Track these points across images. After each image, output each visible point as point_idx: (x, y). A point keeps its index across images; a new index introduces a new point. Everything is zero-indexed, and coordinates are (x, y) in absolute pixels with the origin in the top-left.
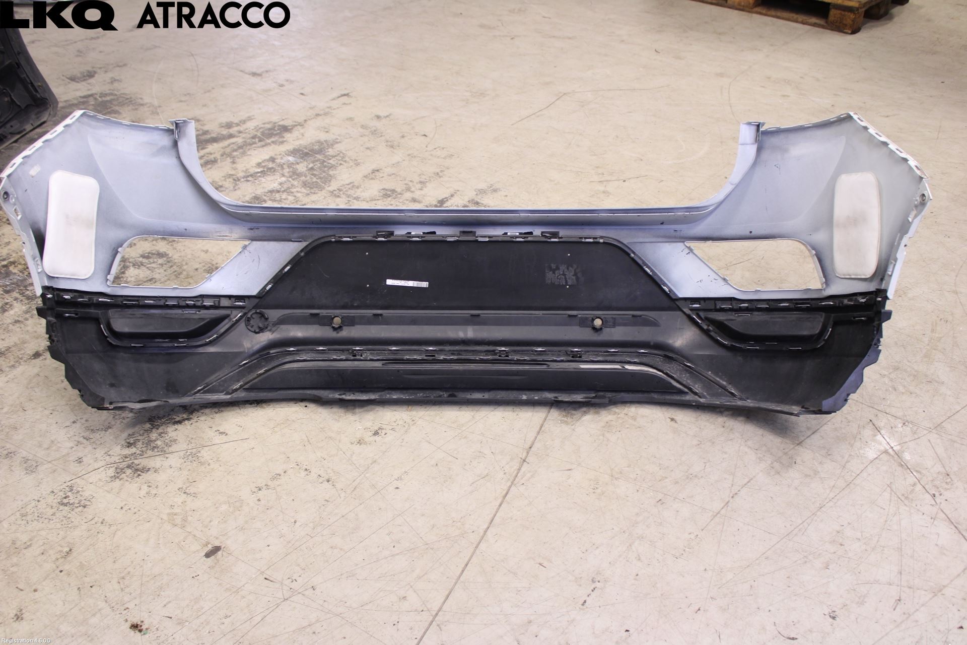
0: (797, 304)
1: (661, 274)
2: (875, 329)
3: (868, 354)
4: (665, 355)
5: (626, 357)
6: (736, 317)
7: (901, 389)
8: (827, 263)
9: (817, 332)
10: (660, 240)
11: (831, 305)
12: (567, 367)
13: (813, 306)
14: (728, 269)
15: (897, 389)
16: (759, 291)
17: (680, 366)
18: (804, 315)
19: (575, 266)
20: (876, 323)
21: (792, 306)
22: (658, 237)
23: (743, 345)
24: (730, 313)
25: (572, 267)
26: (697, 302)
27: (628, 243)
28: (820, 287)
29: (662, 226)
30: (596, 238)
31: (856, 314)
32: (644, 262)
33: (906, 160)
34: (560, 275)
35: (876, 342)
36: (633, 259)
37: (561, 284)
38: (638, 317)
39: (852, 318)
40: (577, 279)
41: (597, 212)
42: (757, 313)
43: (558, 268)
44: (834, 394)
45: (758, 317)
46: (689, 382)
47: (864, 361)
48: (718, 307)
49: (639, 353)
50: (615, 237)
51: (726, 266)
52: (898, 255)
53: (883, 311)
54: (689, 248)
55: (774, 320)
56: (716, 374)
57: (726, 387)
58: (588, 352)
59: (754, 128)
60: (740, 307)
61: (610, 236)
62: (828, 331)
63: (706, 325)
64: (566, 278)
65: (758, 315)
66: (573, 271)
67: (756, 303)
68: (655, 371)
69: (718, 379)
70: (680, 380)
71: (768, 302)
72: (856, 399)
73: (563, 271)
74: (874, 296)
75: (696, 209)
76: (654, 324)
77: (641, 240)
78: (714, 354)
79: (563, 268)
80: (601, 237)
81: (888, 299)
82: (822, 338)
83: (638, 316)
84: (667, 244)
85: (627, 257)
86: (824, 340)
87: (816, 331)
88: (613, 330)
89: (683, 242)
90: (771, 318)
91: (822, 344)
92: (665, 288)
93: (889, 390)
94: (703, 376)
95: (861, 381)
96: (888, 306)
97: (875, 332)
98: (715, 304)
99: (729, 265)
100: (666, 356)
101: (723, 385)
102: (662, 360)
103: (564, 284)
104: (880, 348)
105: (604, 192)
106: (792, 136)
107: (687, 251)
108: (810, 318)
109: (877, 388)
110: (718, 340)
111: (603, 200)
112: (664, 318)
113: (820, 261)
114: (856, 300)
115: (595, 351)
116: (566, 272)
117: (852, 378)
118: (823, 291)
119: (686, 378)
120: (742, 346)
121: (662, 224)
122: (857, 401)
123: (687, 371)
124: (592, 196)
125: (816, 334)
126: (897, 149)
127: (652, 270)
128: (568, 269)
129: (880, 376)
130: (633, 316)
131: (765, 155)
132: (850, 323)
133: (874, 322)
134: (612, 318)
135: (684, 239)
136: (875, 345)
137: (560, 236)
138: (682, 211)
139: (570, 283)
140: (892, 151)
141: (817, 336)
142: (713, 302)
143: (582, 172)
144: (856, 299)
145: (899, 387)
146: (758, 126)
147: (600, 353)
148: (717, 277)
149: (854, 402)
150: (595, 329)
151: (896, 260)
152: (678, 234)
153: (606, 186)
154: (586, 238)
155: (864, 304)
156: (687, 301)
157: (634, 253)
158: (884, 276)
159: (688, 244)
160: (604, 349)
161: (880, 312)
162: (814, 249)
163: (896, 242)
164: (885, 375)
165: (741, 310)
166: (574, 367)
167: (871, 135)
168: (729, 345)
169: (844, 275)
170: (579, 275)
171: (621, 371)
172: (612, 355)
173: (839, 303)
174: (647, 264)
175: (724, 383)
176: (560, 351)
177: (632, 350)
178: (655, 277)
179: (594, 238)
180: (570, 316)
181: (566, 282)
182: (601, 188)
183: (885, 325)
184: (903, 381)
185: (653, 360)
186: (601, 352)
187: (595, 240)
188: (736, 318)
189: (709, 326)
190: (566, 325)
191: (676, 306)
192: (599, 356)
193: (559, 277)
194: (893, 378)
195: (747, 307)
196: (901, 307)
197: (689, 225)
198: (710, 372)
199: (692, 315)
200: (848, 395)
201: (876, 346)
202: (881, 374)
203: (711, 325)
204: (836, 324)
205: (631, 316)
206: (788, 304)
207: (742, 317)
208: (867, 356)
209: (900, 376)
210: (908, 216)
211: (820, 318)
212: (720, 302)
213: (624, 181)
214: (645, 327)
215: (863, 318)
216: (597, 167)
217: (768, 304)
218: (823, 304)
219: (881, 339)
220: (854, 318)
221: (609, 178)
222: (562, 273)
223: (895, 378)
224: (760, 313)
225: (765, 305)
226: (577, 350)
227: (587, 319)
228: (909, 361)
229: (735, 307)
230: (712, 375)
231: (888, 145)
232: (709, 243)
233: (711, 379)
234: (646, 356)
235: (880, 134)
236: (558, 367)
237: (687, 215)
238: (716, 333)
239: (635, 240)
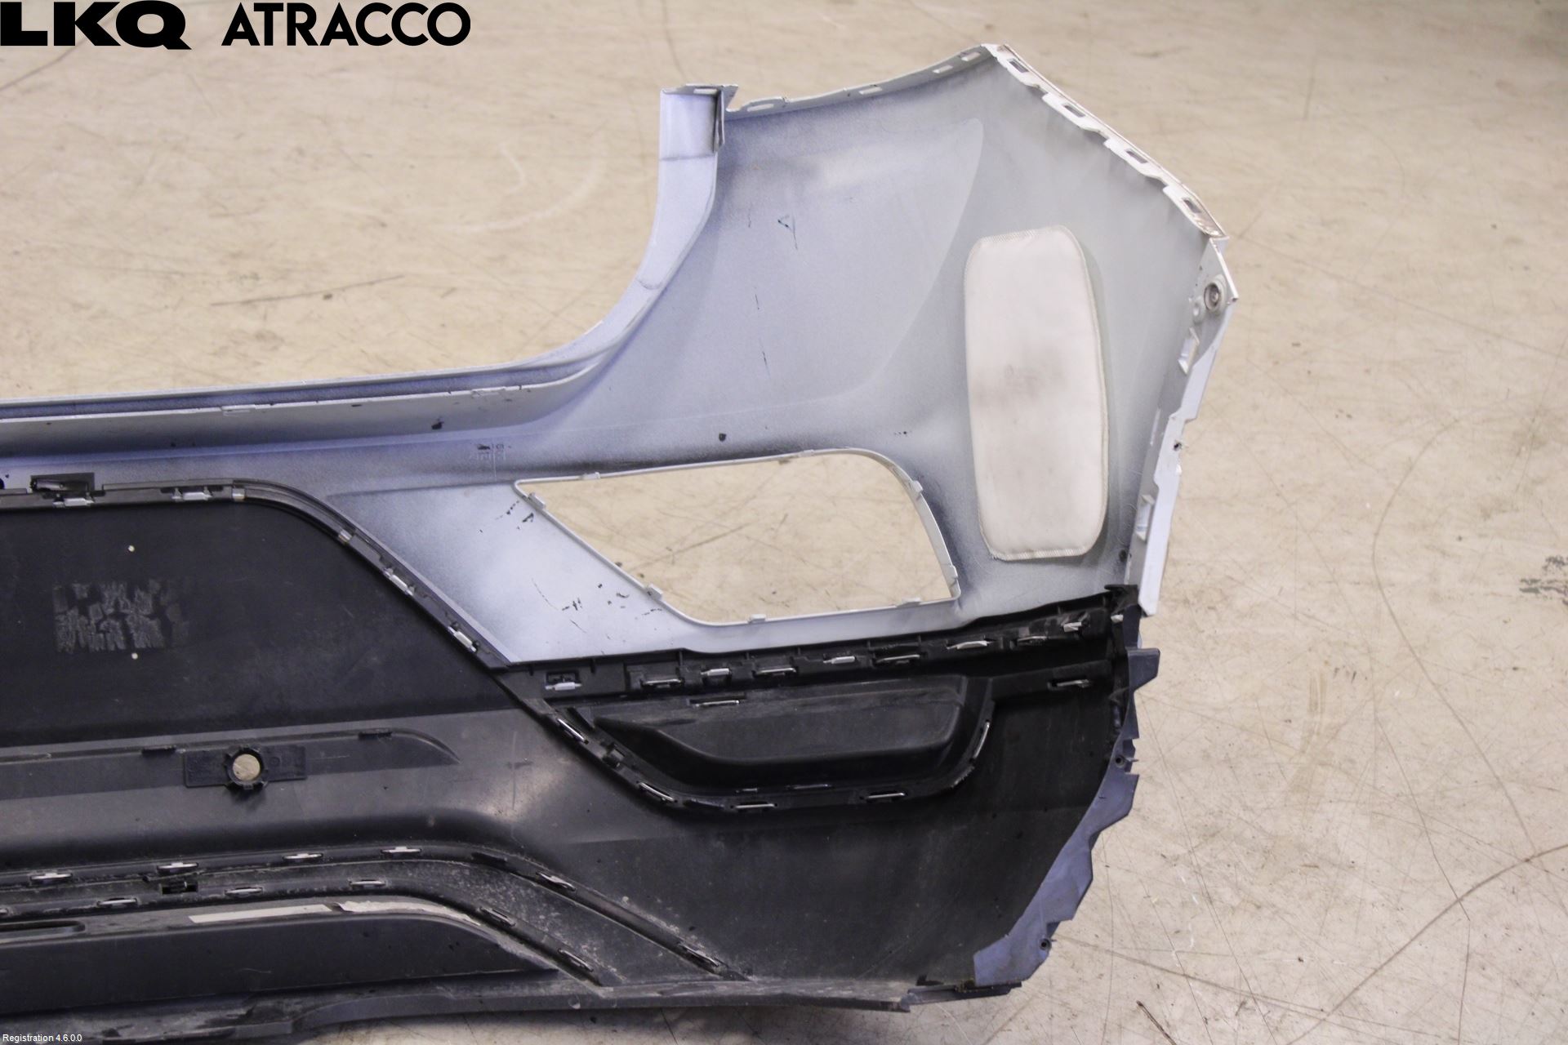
0: (880, 654)
1: (445, 590)
2: (1117, 711)
3: (1099, 794)
4: (476, 855)
5: (348, 874)
6: (694, 711)
7: (1228, 895)
8: (961, 518)
9: (947, 737)
10: (436, 479)
11: (982, 648)
12: (144, 927)
13: (931, 656)
14: (673, 563)
15: (1215, 897)
16: (761, 622)
17: (529, 886)
18: (905, 689)
19: (155, 585)
20: (1118, 691)
21: (866, 661)
22: (428, 470)
23: (725, 800)
24: (675, 700)
25: (145, 588)
26: (568, 672)
27: (329, 498)
28: (944, 594)
29: (438, 436)
30: (220, 488)
31: (1056, 671)
32: (384, 556)
33: (1157, 184)
34: (105, 617)
35: (1121, 751)
36: (347, 549)
37: (112, 648)
38: (380, 740)
39: (1049, 685)
40: (166, 627)
41: (216, 401)
42: (761, 694)
43: (96, 596)
44: (1007, 932)
45: (763, 705)
46: (562, 938)
47: (1088, 812)
48: (636, 685)
49: (391, 856)
50: (284, 482)
51: (668, 552)
52: (1159, 478)
53: (1130, 653)
54: (530, 500)
55: (814, 711)
56: (647, 903)
57: (678, 941)
58: (219, 868)
59: (703, 107)
60: (706, 679)
61: (270, 478)
62: (982, 731)
63: (602, 744)
64: (125, 629)
65: (764, 700)
66: (150, 602)
67: (753, 663)
68: (444, 910)
69: (653, 919)
70: (531, 933)
71: (791, 654)
72: (1092, 942)
73: (117, 604)
74: (1105, 610)
75: (542, 374)
76: (435, 757)
77: (373, 484)
78: (635, 837)
79: (113, 593)
80: (238, 484)
81: (1145, 615)
82: (966, 756)
83: (381, 735)
84: (458, 494)
85: (327, 543)
86: (971, 760)
87: (944, 733)
88: (298, 787)
89: (511, 482)
90: (805, 705)
91: (965, 774)
92: (459, 635)
93: (1193, 902)
94: (605, 912)
95: (1087, 882)
96: (1148, 636)
97: (1118, 722)
98: (627, 676)
99: (676, 548)
100: (480, 860)
101: (670, 935)
102: (467, 872)
103: (121, 646)
104: (1135, 769)
105: (260, 336)
106: (826, 128)
107: (523, 510)
108: (923, 694)
109: (1154, 900)
110: (642, 790)
111: (258, 364)
112: (464, 735)
113: (939, 512)
114: (1056, 628)
115: (242, 866)
116: (126, 606)
117: (1059, 870)
118: (957, 608)
119: (549, 927)
120: (722, 804)
121: (438, 426)
122: (1096, 947)
123: (550, 900)
124: (221, 352)
125: (945, 745)
126: (1131, 153)
127: (413, 581)
128: (131, 596)
129: (1163, 861)
130: (364, 736)
131: (746, 189)
132: (1044, 699)
133: (1111, 690)
134: (294, 748)
135: (511, 471)
136: (1118, 760)
137: (98, 487)
138: (496, 380)
139: (140, 643)
140: (1116, 159)
141: (949, 748)
142: (619, 669)
143: (183, 275)
144: (1054, 622)
145: (1221, 890)
146: (716, 98)
147: (261, 870)
148: (626, 589)
149: (1087, 949)
150: (242, 793)
151: (1154, 492)
152: (491, 457)
153: (265, 317)
154: (183, 490)
155: (1076, 636)
156: (536, 673)
157: (350, 528)
158: (1128, 547)
159: (526, 486)
160: (272, 855)
161: (1125, 657)
162: (919, 477)
163: (1153, 437)
164: (1177, 858)
165: (709, 688)
166: (173, 922)
167: (1054, 113)
168: (680, 805)
169: (1014, 552)
170: (172, 614)
171: (329, 920)
172: (301, 873)
173: (1006, 642)
174: (398, 563)
175: (674, 929)
176: (121, 876)
177: (369, 849)
178: (426, 603)
179: (212, 488)
180: (149, 753)
181: (129, 640)
182: (252, 324)
183: (1141, 697)
184: (1232, 869)
185: (439, 875)
186: (263, 865)
187: (218, 495)
188: (696, 716)
189: (610, 748)
190: (138, 784)
191: (502, 692)
192: (256, 880)
193: (102, 626)
194: (1202, 865)
195: (728, 677)
196: (1216, 643)
197: (529, 425)
198: (626, 899)
199: (554, 718)
200: (1052, 927)
201: (1121, 766)
202: (1164, 856)
203: (618, 744)
204: (1003, 707)
205: (356, 737)
206: (852, 658)
207: (712, 710)
208: (1096, 798)
209: (1222, 856)
210: (1179, 356)
211: (955, 693)
212: (640, 668)
213: (328, 297)
214: (404, 771)
215: (1079, 682)
216: (235, 256)
217: (792, 663)
218: (959, 646)
219: (1135, 742)
220: (1054, 682)
221: (273, 289)
222: (111, 611)
223: (1208, 865)
224: (770, 693)
225: (783, 665)
226: (180, 865)
227: (207, 758)
228: (1245, 808)
229: (689, 681)
230: (635, 909)
231: (1104, 139)
232: (593, 479)
233: (629, 918)
234: (416, 865)
235: (1079, 107)
236: (112, 929)
237: (511, 393)
238: (634, 768)
239: (355, 487)
